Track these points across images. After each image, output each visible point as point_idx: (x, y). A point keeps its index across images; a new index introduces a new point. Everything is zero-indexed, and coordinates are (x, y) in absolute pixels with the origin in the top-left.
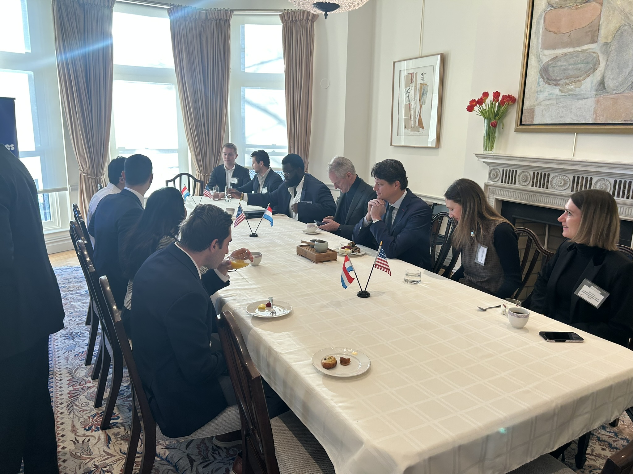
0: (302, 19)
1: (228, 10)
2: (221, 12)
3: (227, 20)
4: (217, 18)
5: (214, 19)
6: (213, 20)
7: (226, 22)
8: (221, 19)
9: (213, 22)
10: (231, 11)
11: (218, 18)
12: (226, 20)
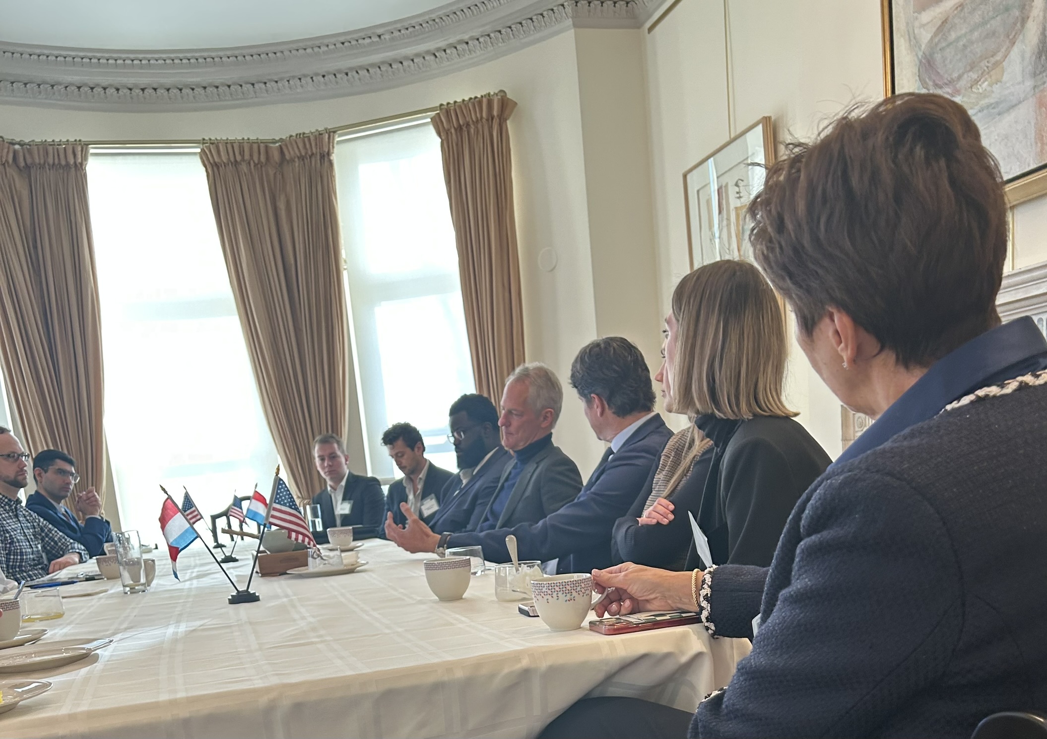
0: (479, 118)
1: (325, 131)
2: (309, 140)
3: (325, 154)
4: (303, 154)
5: (298, 158)
6: (296, 160)
7: (324, 159)
8: (313, 154)
9: (297, 164)
10: (330, 132)
11: (306, 153)
12: (324, 156)
